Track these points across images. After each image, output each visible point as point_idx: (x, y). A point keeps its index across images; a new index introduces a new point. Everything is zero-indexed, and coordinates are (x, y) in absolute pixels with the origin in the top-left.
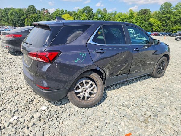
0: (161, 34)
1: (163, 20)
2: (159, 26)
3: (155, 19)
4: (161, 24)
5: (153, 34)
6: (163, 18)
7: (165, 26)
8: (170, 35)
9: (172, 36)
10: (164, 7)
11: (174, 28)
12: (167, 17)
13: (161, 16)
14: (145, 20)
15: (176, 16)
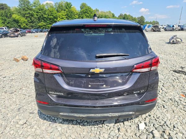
0: (34, 31)
1: (27, 17)
2: (26, 23)
3: (18, 15)
4: (26, 20)
5: (27, 32)
6: (26, 14)
7: (31, 23)
8: (41, 31)
9: (44, 32)
10: (23, 3)
11: (40, 24)
12: (29, 13)
13: (23, 12)
14: (7, 16)
15: (37, 12)
